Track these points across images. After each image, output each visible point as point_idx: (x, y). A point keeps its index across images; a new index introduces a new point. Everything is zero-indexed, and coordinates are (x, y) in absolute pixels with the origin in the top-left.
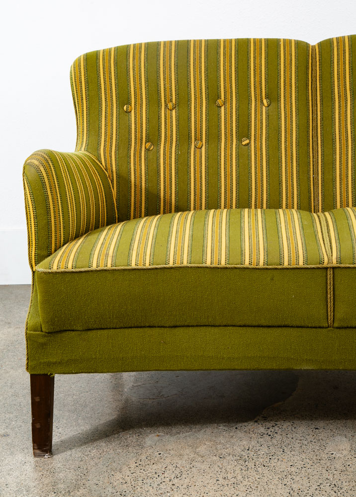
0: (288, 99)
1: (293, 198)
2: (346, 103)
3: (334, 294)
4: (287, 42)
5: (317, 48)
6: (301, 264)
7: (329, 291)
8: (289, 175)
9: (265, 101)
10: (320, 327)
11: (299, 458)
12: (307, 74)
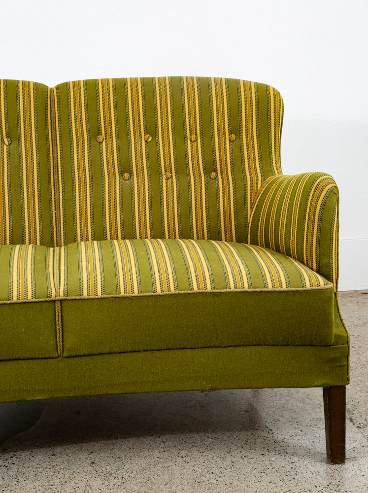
0: (28, 138)
1: (36, 233)
2: (83, 143)
3: (62, 325)
4: (26, 84)
5: (55, 90)
6: (30, 298)
7: (57, 322)
8: (31, 211)
9: (6, 140)
10: (50, 358)
11: (31, 486)
12: (46, 115)
